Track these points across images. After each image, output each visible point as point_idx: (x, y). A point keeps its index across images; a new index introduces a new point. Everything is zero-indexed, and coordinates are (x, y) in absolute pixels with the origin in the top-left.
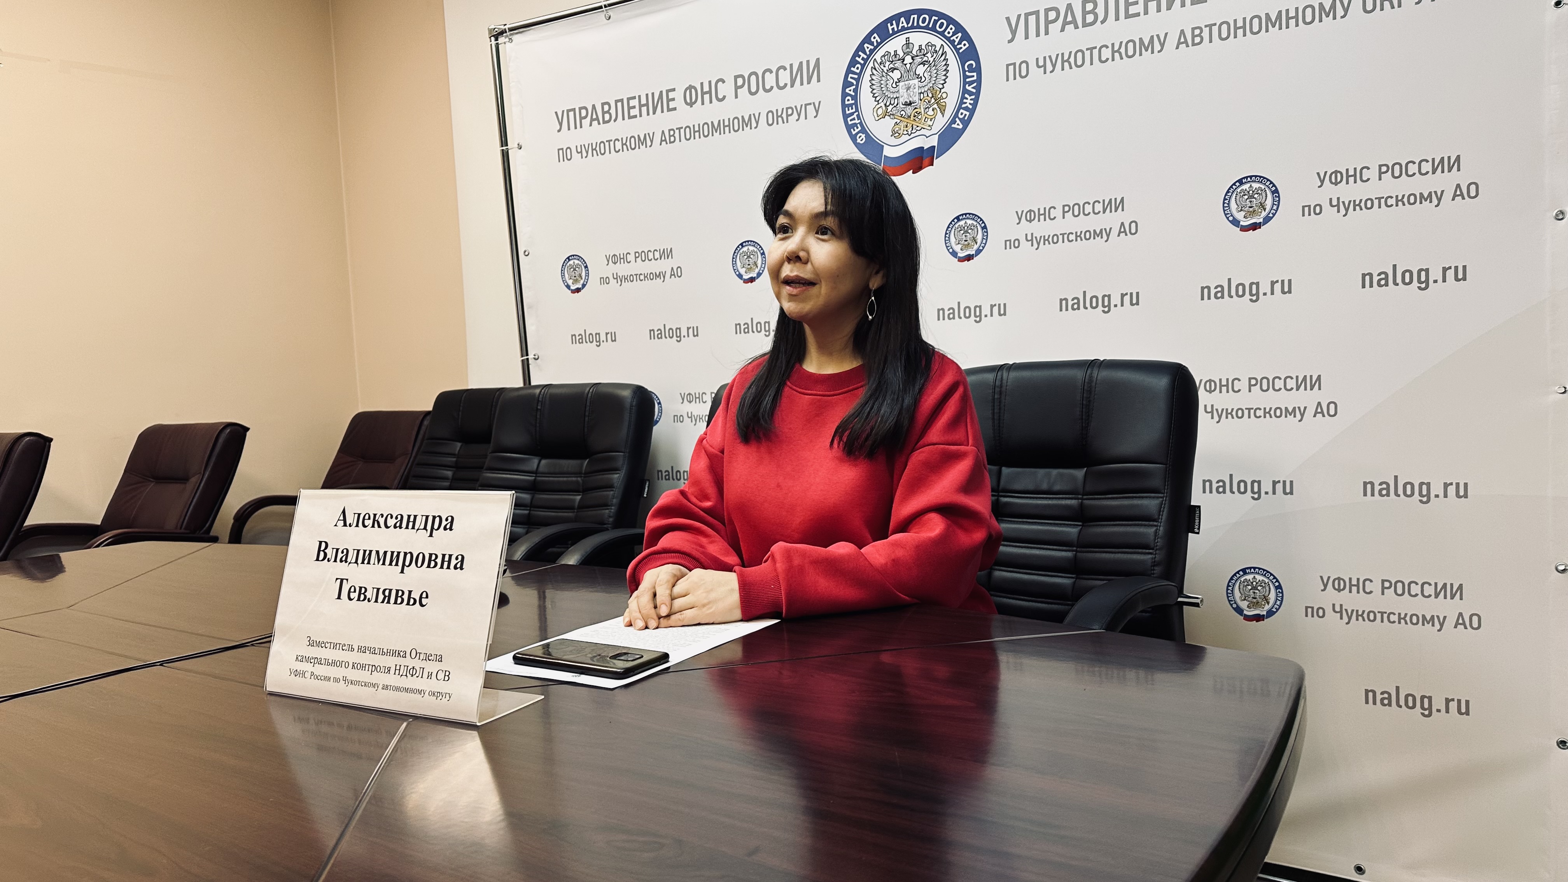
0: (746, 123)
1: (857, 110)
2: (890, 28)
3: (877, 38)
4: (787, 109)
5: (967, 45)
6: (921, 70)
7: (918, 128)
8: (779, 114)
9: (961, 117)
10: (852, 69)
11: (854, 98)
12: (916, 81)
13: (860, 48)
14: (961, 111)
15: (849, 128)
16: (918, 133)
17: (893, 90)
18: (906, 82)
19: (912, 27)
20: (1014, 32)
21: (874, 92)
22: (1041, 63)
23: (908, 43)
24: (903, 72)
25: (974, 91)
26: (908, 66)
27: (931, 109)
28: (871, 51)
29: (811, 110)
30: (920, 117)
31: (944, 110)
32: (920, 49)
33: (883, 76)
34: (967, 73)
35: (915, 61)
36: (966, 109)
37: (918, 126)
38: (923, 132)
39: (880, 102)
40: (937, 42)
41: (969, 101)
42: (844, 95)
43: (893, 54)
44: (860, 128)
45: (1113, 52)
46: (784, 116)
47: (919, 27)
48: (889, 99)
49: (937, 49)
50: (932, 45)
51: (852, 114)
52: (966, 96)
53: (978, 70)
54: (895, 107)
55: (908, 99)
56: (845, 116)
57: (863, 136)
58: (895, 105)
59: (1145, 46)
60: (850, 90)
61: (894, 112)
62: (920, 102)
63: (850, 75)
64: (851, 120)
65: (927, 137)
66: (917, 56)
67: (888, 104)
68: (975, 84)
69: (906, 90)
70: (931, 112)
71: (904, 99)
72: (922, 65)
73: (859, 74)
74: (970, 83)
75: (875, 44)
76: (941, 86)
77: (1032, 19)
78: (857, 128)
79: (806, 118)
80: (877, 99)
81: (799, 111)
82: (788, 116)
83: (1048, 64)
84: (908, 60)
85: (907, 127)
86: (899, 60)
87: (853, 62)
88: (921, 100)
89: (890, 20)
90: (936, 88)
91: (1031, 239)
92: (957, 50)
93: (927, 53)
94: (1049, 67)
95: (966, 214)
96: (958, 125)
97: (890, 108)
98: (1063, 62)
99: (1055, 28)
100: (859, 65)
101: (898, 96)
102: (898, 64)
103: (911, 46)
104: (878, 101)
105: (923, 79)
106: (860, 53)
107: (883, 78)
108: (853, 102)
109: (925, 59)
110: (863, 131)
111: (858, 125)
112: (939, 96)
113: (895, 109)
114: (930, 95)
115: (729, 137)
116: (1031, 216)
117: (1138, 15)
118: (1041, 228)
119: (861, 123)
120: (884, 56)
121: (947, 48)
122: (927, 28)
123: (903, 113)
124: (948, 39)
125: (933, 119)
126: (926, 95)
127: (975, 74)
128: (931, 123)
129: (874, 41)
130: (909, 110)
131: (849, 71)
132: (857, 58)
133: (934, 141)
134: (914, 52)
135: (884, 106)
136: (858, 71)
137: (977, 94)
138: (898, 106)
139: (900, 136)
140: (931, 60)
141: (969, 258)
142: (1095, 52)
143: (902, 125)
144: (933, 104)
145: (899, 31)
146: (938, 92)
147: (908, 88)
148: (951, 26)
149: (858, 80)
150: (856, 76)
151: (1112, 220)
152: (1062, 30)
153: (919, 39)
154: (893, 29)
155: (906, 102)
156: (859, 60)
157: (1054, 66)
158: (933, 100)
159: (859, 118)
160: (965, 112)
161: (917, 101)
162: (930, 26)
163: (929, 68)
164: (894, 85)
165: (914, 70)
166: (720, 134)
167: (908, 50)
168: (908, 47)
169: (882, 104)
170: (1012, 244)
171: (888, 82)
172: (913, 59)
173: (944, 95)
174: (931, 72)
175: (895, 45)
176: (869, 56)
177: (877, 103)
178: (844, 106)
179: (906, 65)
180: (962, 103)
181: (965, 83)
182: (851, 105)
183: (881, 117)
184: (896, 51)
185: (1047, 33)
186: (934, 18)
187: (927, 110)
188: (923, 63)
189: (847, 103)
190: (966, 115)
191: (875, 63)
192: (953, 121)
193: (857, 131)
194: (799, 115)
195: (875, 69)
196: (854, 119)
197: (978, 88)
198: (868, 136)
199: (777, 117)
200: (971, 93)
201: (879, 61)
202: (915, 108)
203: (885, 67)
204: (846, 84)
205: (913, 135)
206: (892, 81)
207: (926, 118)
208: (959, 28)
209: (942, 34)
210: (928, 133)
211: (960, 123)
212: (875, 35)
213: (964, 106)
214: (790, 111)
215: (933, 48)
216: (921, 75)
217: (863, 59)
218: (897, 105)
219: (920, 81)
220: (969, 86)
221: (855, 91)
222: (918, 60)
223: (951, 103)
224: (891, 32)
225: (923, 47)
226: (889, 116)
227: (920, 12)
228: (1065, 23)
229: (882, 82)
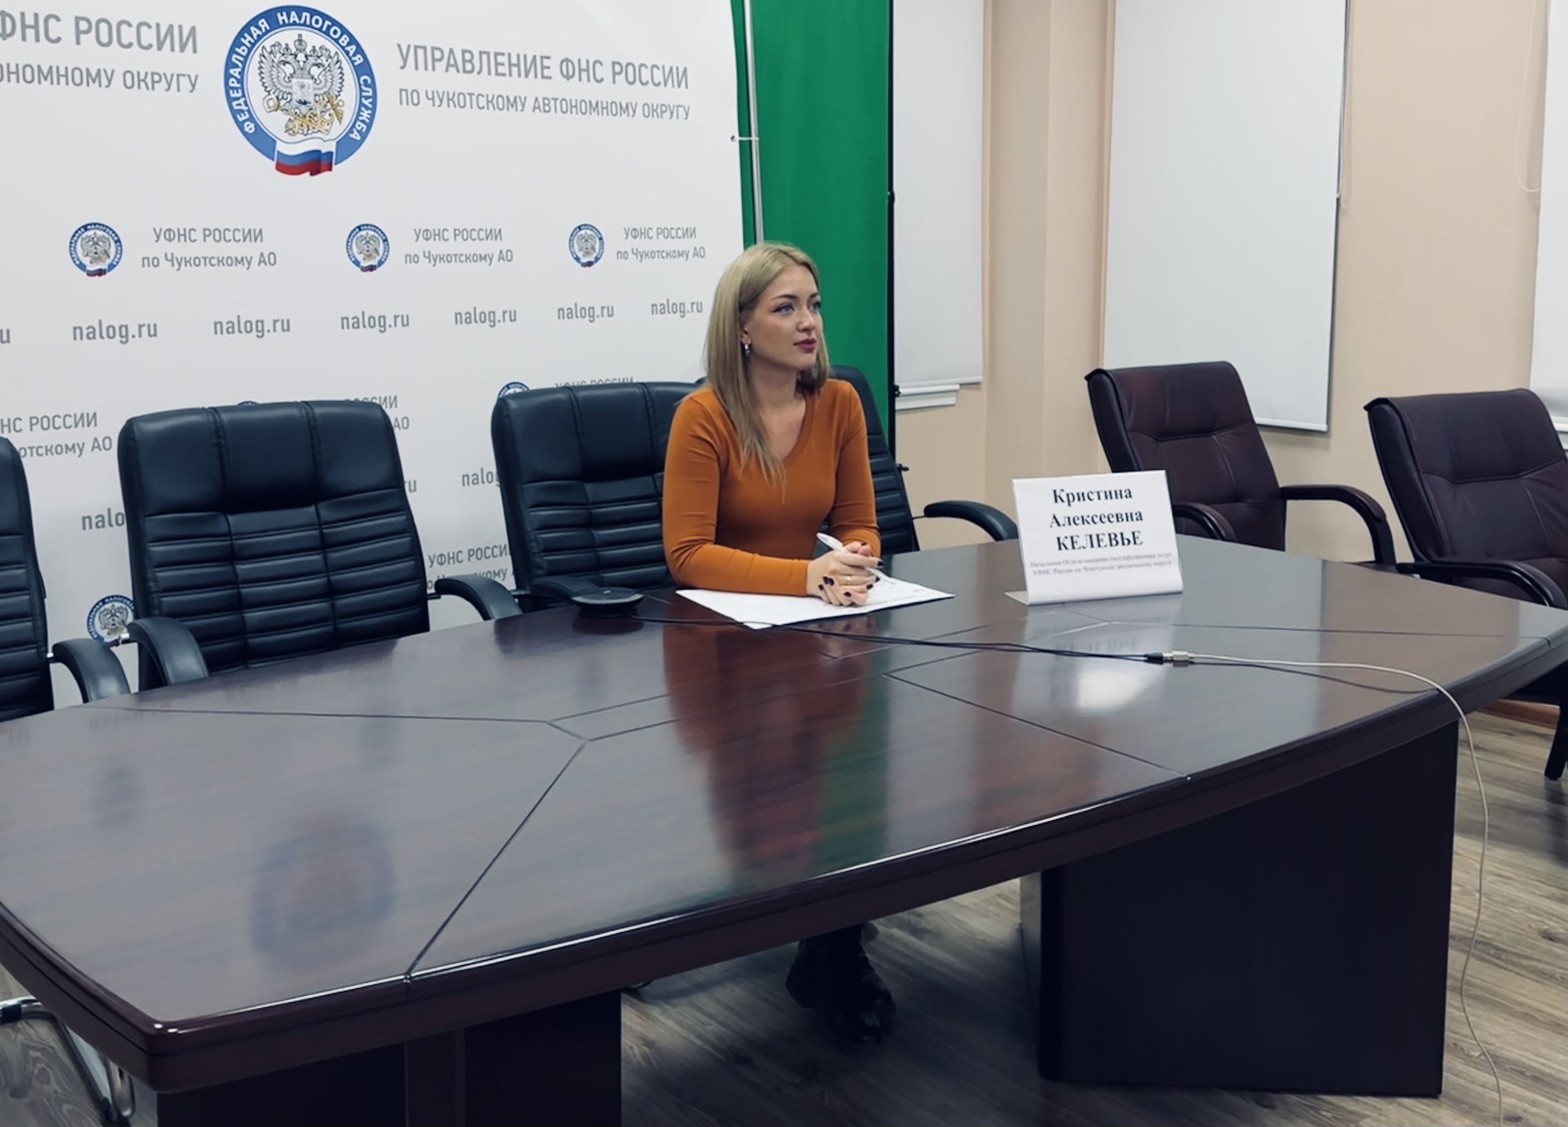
0: (93, 77)
1: (244, 96)
2: (280, 18)
3: (266, 25)
4: (153, 74)
5: (362, 60)
6: (315, 71)
7: (315, 130)
8: (142, 77)
9: (359, 128)
10: (237, 49)
11: (240, 81)
12: (311, 81)
13: (246, 29)
14: (359, 123)
15: (234, 113)
16: (314, 135)
17: (285, 84)
18: (301, 80)
19: (304, 24)
20: (405, 60)
21: (264, 80)
22: (430, 96)
23: (300, 41)
24: (296, 68)
25: (370, 106)
26: (301, 64)
27: (327, 114)
28: (259, 37)
29: (184, 82)
30: (316, 119)
31: (341, 118)
32: (314, 50)
33: (273, 66)
34: (363, 88)
35: (309, 61)
36: (363, 121)
37: (314, 128)
38: (319, 135)
39: (271, 92)
40: (333, 48)
41: (365, 115)
42: (228, 76)
43: (284, 46)
44: (247, 116)
45: (488, 102)
46: (149, 80)
47: (310, 26)
48: (281, 93)
49: (332, 55)
50: (327, 50)
51: (238, 99)
52: (363, 109)
53: (373, 86)
54: (288, 102)
55: (303, 97)
56: (230, 100)
57: (252, 125)
58: (289, 100)
59: (512, 103)
60: (235, 72)
61: (287, 108)
62: (316, 103)
63: (235, 56)
64: (237, 105)
65: (324, 141)
66: (311, 56)
67: (280, 97)
68: (370, 100)
69: (299, 88)
70: (327, 117)
71: (298, 97)
72: (316, 68)
73: (246, 58)
74: (367, 98)
75: (264, 30)
76: (337, 94)
77: (420, 52)
78: (245, 115)
79: (179, 90)
80: (268, 89)
81: (172, 81)
82: (153, 82)
83: (438, 98)
84: (301, 57)
85: (302, 126)
86: (291, 54)
87: (237, 43)
88: (317, 102)
89: (281, 9)
90: (331, 94)
91: (428, 257)
92: (353, 62)
93: (321, 56)
94: (437, 102)
95: (367, 225)
96: (355, 136)
97: (283, 102)
98: (449, 100)
99: (441, 66)
100: (243, 48)
101: (291, 91)
102: (290, 58)
103: (303, 44)
104: (269, 92)
105: (318, 82)
106: (246, 35)
107: (274, 69)
108: (239, 85)
109: (319, 61)
110: (251, 119)
111: (246, 113)
112: (336, 102)
113: (288, 104)
114: (326, 99)
115: (64, 90)
116: (427, 235)
117: (504, 75)
118: (436, 247)
119: (249, 111)
120: (274, 46)
121: (341, 57)
122: (320, 29)
123: (297, 110)
124: (343, 48)
125: (330, 125)
126: (321, 98)
127: (370, 90)
128: (328, 128)
129: (263, 27)
130: (304, 109)
131: (232, 51)
132: (242, 40)
133: (332, 147)
134: (308, 51)
135: (275, 99)
136: (244, 54)
137: (374, 110)
138: (291, 102)
139: (294, 134)
140: (326, 64)
141: (372, 268)
142: (474, 98)
143: (297, 123)
144: (329, 109)
145: (289, 25)
146: (335, 98)
147: (302, 87)
148: (345, 36)
149: (244, 63)
150: (242, 59)
151: (491, 247)
152: (447, 70)
153: (314, 39)
154: (283, 21)
155: (300, 100)
156: (246, 42)
157: (441, 101)
158: (329, 106)
159: (246, 105)
160: (362, 125)
161: (313, 103)
162: (324, 29)
163: (323, 73)
164: (286, 79)
165: (308, 69)
166: (52, 83)
167: (300, 47)
168: (300, 44)
169: (273, 96)
170: (412, 259)
171: (280, 74)
172: (306, 56)
173: (341, 103)
174: (326, 77)
175: (287, 37)
176: (256, 42)
177: (267, 93)
178: (228, 88)
179: (298, 62)
180: (359, 115)
181: (361, 97)
182: (236, 89)
183: (272, 109)
184: (287, 45)
185: (434, 69)
186: (327, 23)
187: (323, 114)
188: (318, 65)
189: (231, 85)
190: (363, 128)
191: (264, 51)
192: (351, 131)
193: (244, 118)
194: (169, 85)
195: (264, 56)
196: (240, 105)
197: (374, 103)
198: (257, 126)
199: (135, 81)
200: (367, 108)
201: (269, 50)
202: (311, 109)
203: (275, 57)
204: (229, 64)
205: (309, 136)
206: (284, 75)
207: (322, 121)
208: (353, 41)
209: (337, 41)
210: (325, 138)
211: (358, 134)
212: (263, 20)
213: (361, 118)
214: (156, 78)
215: (328, 53)
216: (316, 76)
217: (250, 42)
218: (291, 100)
219: (315, 83)
220: (366, 99)
221: (241, 73)
222: (312, 60)
223: (349, 111)
224: (281, 23)
225: (317, 48)
226: (282, 110)
227: (313, 12)
228: (449, 65)
229: (273, 73)
